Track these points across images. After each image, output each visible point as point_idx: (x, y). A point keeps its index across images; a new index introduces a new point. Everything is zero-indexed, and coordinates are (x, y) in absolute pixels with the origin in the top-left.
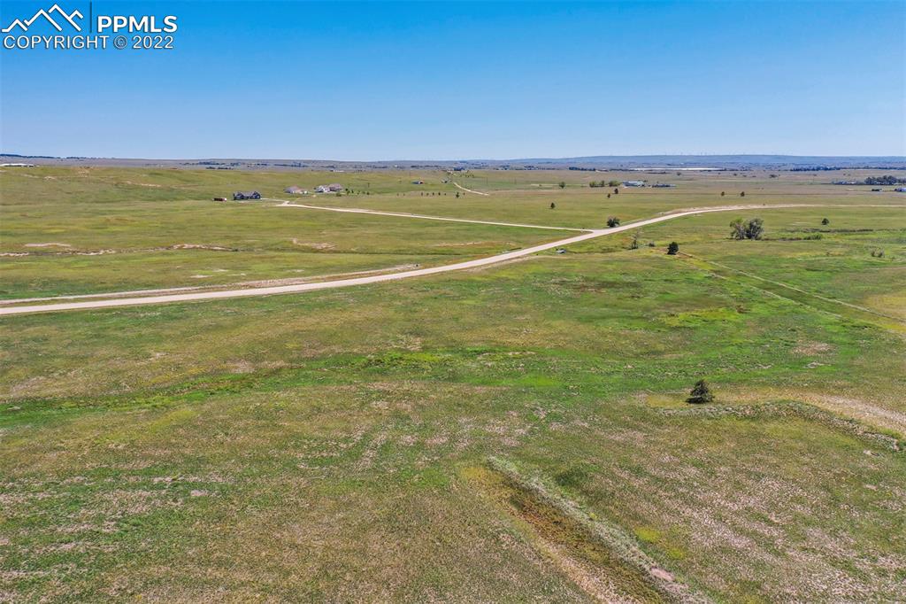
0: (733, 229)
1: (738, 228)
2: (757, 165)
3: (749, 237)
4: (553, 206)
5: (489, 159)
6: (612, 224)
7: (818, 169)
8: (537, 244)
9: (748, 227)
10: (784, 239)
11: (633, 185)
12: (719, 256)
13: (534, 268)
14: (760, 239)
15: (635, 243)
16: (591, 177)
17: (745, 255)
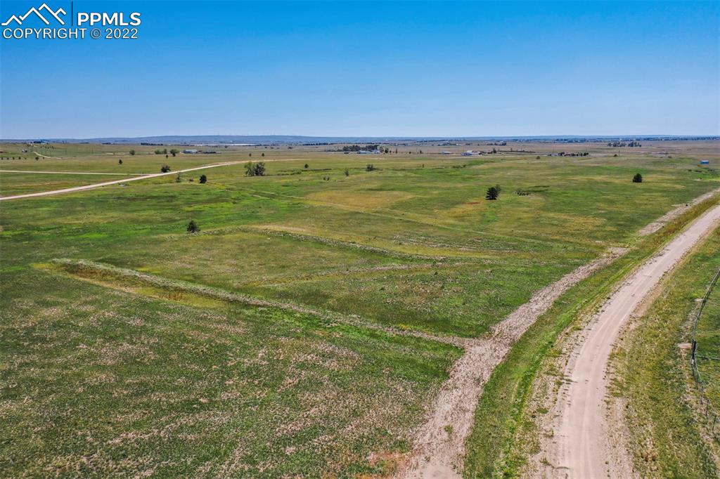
0: (247, 170)
1: (250, 169)
2: (283, 142)
3: (257, 174)
4: (120, 162)
5: (70, 138)
6: (164, 170)
7: (320, 144)
8: (104, 182)
9: (256, 167)
10: (279, 175)
11: (189, 152)
12: (233, 183)
13: (99, 193)
14: (264, 175)
15: (178, 179)
16: (157, 148)
17: (250, 182)
